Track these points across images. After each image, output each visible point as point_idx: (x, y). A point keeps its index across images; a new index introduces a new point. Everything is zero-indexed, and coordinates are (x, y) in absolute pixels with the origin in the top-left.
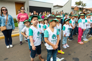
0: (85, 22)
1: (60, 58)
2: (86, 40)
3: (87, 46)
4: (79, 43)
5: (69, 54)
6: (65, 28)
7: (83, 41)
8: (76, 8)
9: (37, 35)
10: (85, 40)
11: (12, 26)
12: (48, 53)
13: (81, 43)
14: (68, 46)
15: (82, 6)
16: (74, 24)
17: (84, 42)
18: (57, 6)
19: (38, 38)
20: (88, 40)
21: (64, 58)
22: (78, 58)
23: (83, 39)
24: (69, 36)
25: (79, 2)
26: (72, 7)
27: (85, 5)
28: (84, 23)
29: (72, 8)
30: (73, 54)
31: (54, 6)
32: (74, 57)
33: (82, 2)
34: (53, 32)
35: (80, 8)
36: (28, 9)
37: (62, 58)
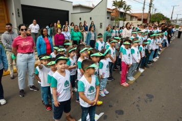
0: (130, 53)
1: (98, 114)
2: (132, 79)
3: (133, 89)
4: (122, 86)
5: (110, 106)
6: (102, 64)
7: (127, 81)
8: (114, 11)
9: (63, 86)
10: (130, 79)
11: (3, 62)
12: (83, 111)
13: (125, 84)
14: (107, 92)
15: (124, 9)
16: (115, 55)
17: (129, 82)
18: (80, 7)
19: (65, 91)
20: (134, 79)
21: (103, 113)
22: (123, 109)
23: (128, 78)
24: (108, 76)
25: (119, 2)
26: (108, 9)
27: (128, 8)
28: (129, 55)
29: (108, 12)
30: (115, 105)
31: (75, 7)
32: (118, 109)
33: (124, 2)
34: (90, 82)
35: (122, 13)
36: (18, 13)
37: (101, 112)
